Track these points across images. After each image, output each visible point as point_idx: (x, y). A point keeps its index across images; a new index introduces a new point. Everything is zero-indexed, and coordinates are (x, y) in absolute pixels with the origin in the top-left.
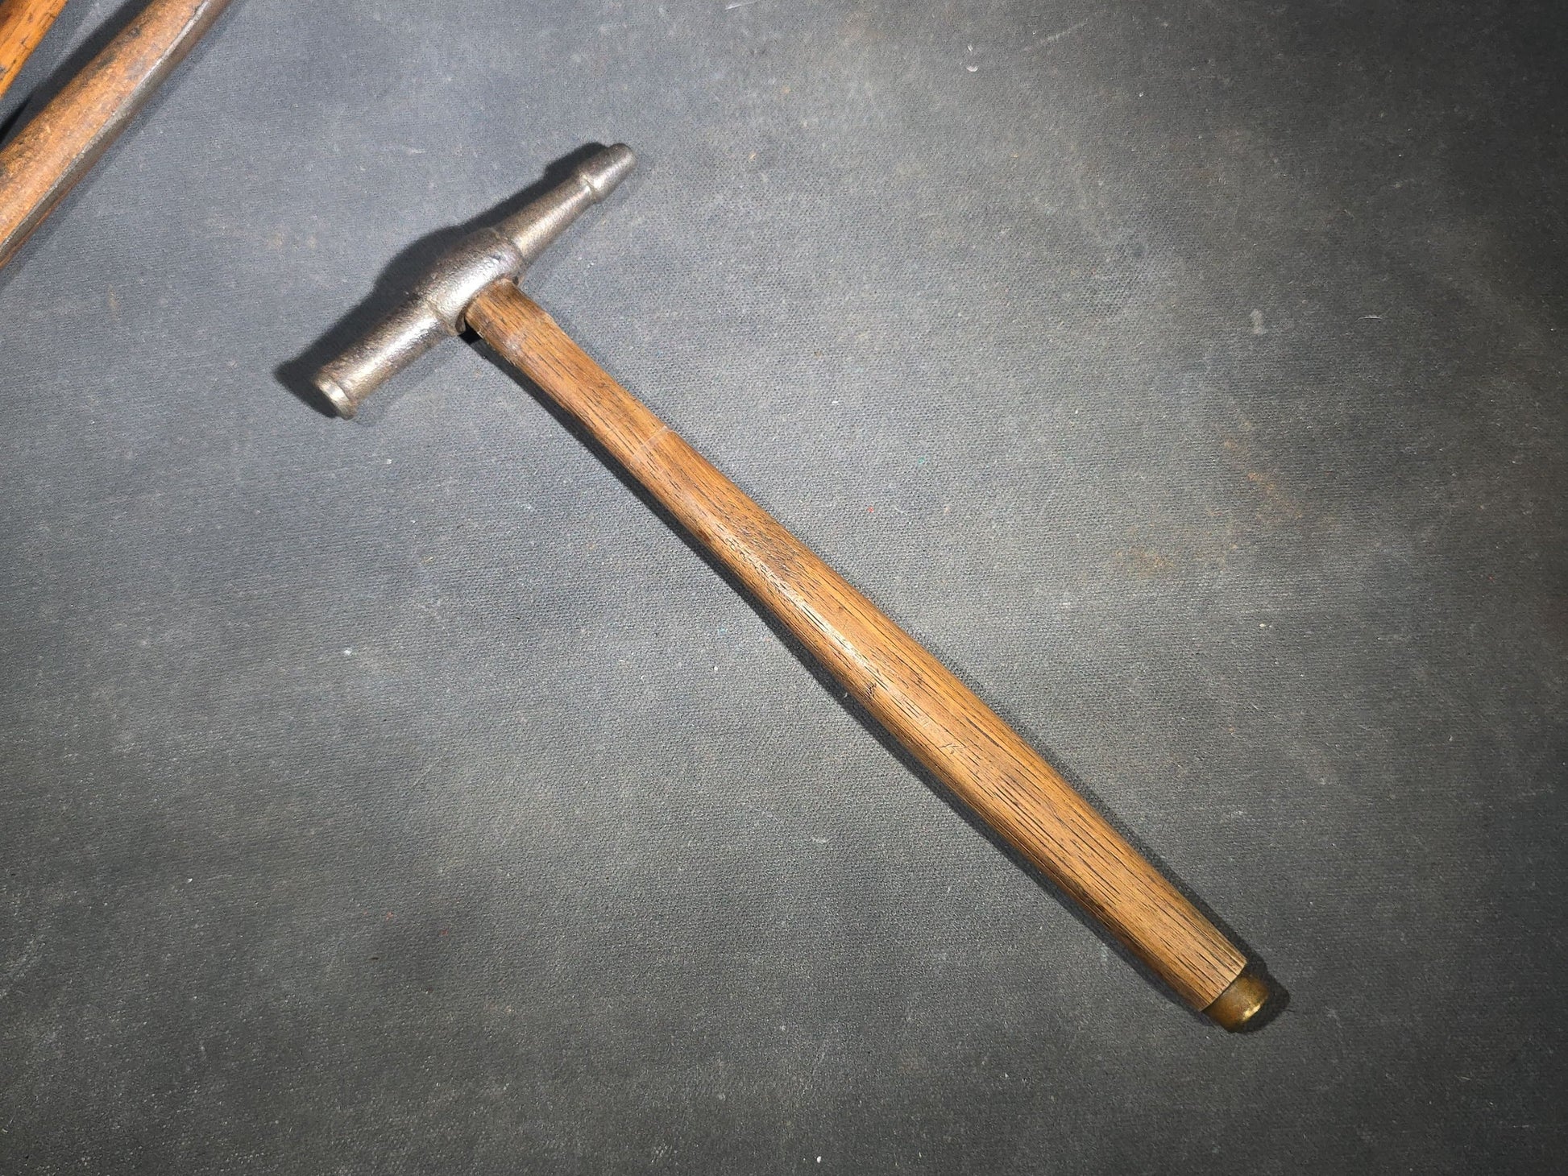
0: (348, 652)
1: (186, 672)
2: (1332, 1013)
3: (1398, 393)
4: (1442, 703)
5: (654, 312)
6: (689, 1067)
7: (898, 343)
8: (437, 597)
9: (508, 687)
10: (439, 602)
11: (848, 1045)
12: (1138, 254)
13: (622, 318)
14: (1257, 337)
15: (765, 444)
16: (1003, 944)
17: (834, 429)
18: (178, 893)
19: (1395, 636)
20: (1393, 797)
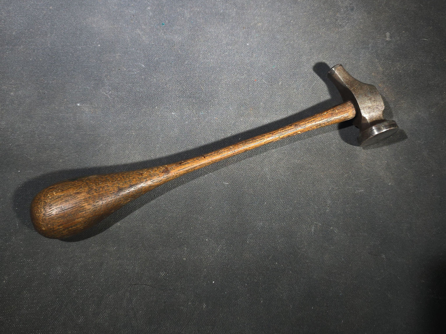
0: (78, 105)
1: (24, 105)
2: (384, 256)
3: (430, 65)
4: (431, 164)
5: (192, 8)
6: (175, 248)
7: (271, 28)
8: (110, 91)
9: (130, 123)
10: (110, 92)
11: (227, 248)
12: (352, 9)
13: (181, 9)
14: (387, 41)
15: (223, 55)
16: (281, 222)
17: (246, 53)
18: (15, 175)
19: (419, 141)
20: (412, 191)
